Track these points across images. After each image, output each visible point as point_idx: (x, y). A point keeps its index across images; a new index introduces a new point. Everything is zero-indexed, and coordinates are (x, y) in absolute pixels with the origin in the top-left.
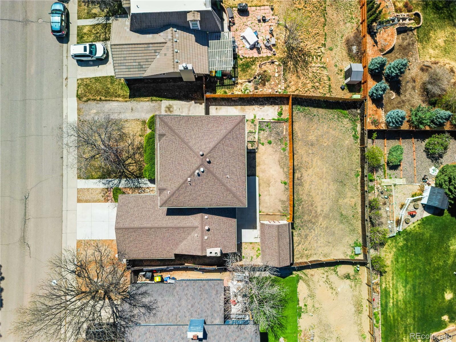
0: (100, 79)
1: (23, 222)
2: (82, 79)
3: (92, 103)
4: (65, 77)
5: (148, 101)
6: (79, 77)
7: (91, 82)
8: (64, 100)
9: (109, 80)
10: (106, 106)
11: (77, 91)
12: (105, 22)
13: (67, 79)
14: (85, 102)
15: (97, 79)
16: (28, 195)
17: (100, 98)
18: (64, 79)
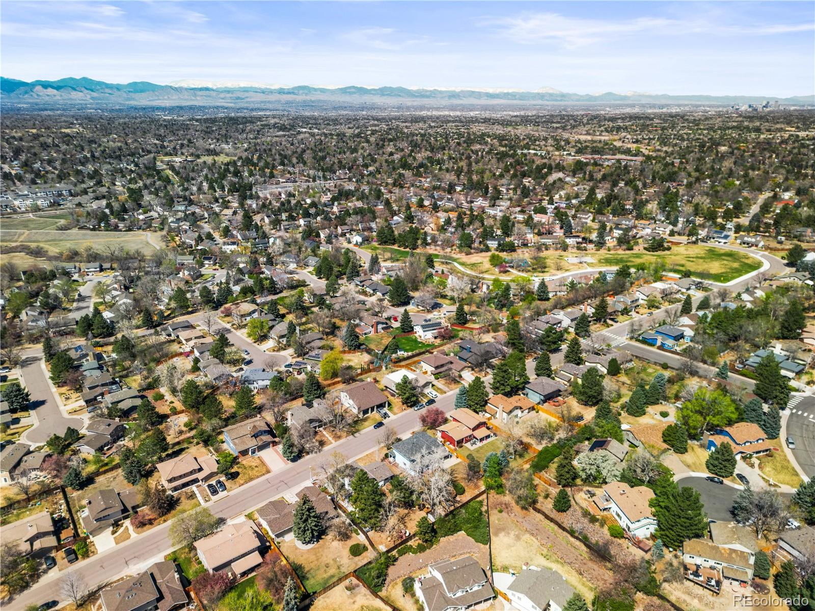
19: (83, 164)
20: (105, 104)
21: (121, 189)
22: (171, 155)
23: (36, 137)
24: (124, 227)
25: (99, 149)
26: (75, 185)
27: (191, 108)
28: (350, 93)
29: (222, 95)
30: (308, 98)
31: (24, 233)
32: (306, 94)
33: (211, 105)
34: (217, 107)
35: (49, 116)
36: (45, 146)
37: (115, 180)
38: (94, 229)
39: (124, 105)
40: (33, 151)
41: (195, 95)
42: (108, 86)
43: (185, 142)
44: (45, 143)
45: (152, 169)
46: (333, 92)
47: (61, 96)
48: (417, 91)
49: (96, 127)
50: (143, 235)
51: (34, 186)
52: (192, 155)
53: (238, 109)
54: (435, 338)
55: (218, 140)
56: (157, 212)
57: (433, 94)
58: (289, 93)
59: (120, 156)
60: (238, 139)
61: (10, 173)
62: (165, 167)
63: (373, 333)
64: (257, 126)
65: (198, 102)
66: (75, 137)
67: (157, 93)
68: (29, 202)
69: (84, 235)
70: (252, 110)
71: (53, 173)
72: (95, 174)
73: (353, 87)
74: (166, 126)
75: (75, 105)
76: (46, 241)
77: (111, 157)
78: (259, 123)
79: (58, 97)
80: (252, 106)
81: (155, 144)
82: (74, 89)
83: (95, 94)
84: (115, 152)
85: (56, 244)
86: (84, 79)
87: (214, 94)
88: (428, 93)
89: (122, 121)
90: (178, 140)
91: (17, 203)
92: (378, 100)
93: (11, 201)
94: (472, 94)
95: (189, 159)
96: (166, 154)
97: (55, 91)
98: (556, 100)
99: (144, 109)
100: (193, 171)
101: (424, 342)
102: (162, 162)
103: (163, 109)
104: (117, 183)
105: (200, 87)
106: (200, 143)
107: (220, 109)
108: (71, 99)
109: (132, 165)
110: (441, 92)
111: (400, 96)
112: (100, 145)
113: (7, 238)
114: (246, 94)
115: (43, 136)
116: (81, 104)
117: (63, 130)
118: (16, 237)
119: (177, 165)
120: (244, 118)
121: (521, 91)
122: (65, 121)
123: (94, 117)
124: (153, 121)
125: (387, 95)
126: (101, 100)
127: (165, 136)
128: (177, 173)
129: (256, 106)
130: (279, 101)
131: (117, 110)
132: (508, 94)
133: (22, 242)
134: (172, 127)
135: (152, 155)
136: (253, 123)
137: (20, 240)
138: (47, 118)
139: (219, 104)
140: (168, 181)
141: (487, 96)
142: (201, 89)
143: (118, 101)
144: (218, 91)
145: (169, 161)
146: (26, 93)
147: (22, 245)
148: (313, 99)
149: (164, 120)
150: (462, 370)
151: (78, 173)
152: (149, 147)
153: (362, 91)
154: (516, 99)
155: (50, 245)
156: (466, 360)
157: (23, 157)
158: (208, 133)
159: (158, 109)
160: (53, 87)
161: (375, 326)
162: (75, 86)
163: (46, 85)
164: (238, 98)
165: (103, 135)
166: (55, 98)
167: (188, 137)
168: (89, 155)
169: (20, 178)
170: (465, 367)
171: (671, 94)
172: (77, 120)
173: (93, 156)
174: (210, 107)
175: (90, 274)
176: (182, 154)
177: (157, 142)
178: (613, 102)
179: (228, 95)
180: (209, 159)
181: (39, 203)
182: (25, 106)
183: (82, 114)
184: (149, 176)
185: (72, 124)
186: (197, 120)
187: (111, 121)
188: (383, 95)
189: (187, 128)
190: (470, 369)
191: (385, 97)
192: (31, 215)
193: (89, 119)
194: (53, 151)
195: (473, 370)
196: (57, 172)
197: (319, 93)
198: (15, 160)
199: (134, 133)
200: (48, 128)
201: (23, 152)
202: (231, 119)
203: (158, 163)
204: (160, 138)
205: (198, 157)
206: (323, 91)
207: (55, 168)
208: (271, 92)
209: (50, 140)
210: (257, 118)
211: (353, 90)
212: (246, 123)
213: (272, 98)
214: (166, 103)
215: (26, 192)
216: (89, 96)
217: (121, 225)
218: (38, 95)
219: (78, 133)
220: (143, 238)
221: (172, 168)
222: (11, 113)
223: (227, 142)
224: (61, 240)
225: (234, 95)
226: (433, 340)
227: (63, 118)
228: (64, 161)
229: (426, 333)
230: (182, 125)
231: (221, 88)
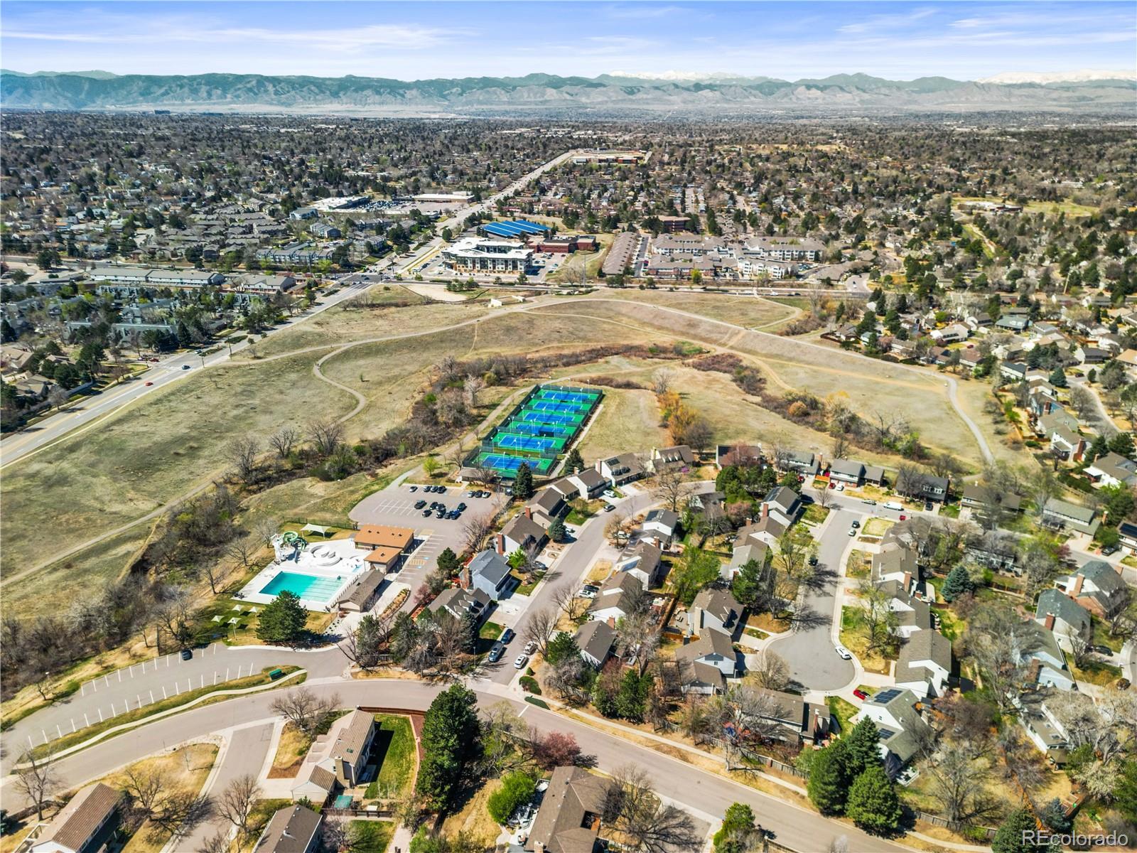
19: (840, 205)
20: (877, 109)
21: (892, 255)
22: (975, 195)
23: (786, 156)
24: (902, 351)
25: (865, 179)
26: (826, 242)
27: (1000, 115)
29: (1055, 95)
31: (739, 332)
33: (1031, 110)
34: (1043, 114)
35: (805, 125)
36: (794, 170)
37: (884, 237)
38: (846, 345)
39: (901, 110)
40: (778, 177)
41: (1010, 95)
42: (888, 84)
43: (998, 173)
44: (795, 166)
45: (946, 225)
47: (825, 99)
49: (863, 144)
50: (941, 382)
51: (769, 238)
52: (1012, 197)
53: (1081, 117)
55: (1056, 172)
56: (966, 325)
59: (894, 193)
60: (1094, 171)
61: (744, 211)
62: (965, 217)
64: (1127, 146)
65: (1013, 106)
66: (835, 159)
67: (951, 93)
68: (756, 267)
69: (831, 356)
70: (1107, 118)
71: (798, 216)
72: (856, 226)
74: (964, 143)
75: (837, 110)
76: (767, 356)
77: (880, 194)
78: (1129, 142)
79: (821, 101)
80: (1105, 111)
81: (948, 174)
82: (842, 90)
83: (866, 96)
84: (887, 186)
85: (782, 366)
86: (859, 76)
87: (1041, 92)
89: (897, 133)
90: (986, 169)
91: (741, 266)
93: (734, 261)
95: (1009, 205)
96: (969, 194)
97: (819, 93)
99: (929, 116)
100: (1022, 232)
102: (961, 207)
103: (957, 117)
104: (887, 244)
105: (1020, 82)
106: (1024, 175)
107: (1048, 117)
108: (835, 103)
109: (912, 211)
112: (866, 174)
113: (714, 336)
114: (1100, 92)
115: (794, 156)
116: (845, 110)
117: (820, 147)
118: (727, 337)
119: (989, 215)
120: (1098, 132)
122: (823, 134)
123: (861, 129)
124: (944, 135)
126: (873, 103)
127: (964, 161)
128: (992, 235)
129: (1114, 111)
131: (889, 119)
133: (732, 348)
134: (974, 146)
135: (946, 194)
136: (1117, 141)
137: (731, 343)
138: (803, 129)
139: (1046, 109)
140: (976, 249)
142: (1022, 86)
143: (893, 106)
144: (1048, 88)
145: (974, 207)
146: (786, 95)
147: (731, 356)
149: (961, 134)
151: (833, 219)
152: (939, 180)
155: (772, 366)
157: (764, 187)
158: (1036, 158)
159: (949, 116)
160: (817, 88)
162: (844, 86)
163: (809, 86)
164: (1084, 98)
165: (873, 157)
166: (817, 102)
167: (1004, 163)
168: (850, 189)
169: (754, 222)
172: (837, 132)
173: (855, 191)
174: (1031, 114)
175: (839, 485)
176: (995, 194)
177: (952, 171)
179: (1066, 94)
180: (1047, 208)
181: (771, 270)
182: (780, 112)
183: (845, 124)
184: (942, 236)
185: (832, 138)
186: (1013, 135)
187: (882, 133)
189: (998, 147)
192: (754, 290)
193: (853, 130)
194: (802, 180)
196: (802, 214)
198: (754, 190)
199: (918, 155)
200: (802, 143)
201: (766, 178)
202: (1074, 133)
203: (954, 210)
204: (957, 163)
205: (1023, 201)
207: (801, 208)
209: (801, 163)
210: (1123, 132)
212: (1103, 141)
214: (962, 107)
215: (757, 249)
216: (857, 99)
217: (897, 349)
218: (798, 98)
219: (839, 153)
220: (940, 389)
221: (980, 222)
222: (763, 121)
223: (1074, 175)
224: (790, 359)
225: (1077, 94)
227: (822, 130)
228: (815, 197)
230: (989, 142)
231: (1055, 83)
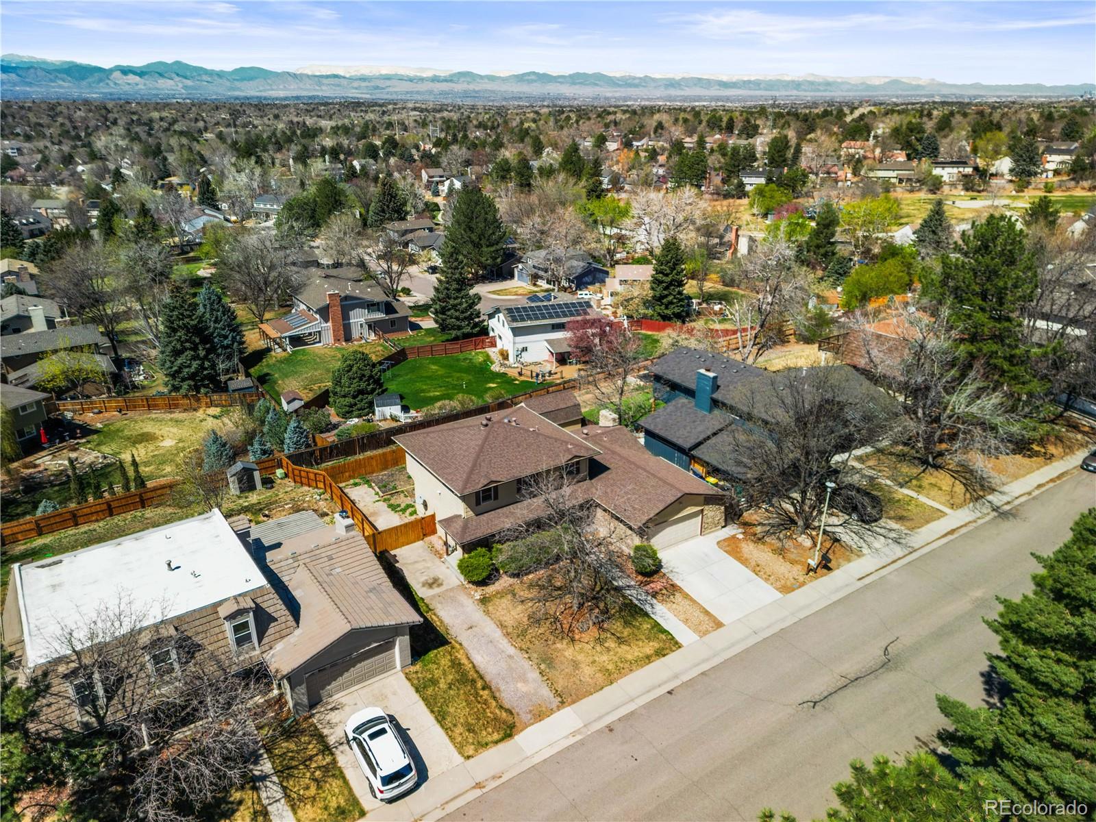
0: (436, 709)
1: (862, 681)
2: (460, 748)
3: (507, 697)
4: (478, 793)
5: (435, 614)
6: (459, 759)
7: (455, 725)
8: (537, 759)
9: (430, 691)
10: (494, 672)
11: (496, 742)
12: (275, 779)
13: (479, 786)
14: (511, 713)
15: (441, 717)
16: (805, 705)
17: (483, 689)
18: (484, 790)
20: (199, 93)
28: (530, 82)
29: (356, 84)
30: (471, 87)
32: (468, 83)
41: (320, 84)
42: (211, 73)
46: (504, 80)
47: (145, 85)
48: (622, 79)
54: (562, 359)
57: (645, 81)
58: (446, 80)
63: (328, 338)
67: (269, 81)
73: (534, 73)
79: (141, 87)
82: (161, 75)
83: (189, 83)
86: (178, 63)
87: (346, 82)
88: (637, 81)
92: (567, 91)
94: (699, 81)
97: (137, 79)
98: (819, 90)
101: (513, 373)
105: (327, 74)
108: (158, 88)
110: (654, 80)
111: (597, 85)
114: (388, 83)
121: (769, 78)
125: (579, 83)
126: (196, 89)
130: (431, 92)
132: (749, 82)
141: (719, 85)
142: (327, 77)
143: (215, 91)
144: (350, 79)
146: (101, 80)
148: (477, 89)
150: (662, 519)
153: (544, 78)
154: (760, 89)
156: (686, 454)
160: (135, 74)
161: (336, 311)
162: (163, 72)
163: (126, 71)
164: (377, 88)
166: (137, 88)
170: (685, 500)
171: (984, 83)
178: (900, 93)
179: (364, 84)
182: (97, 96)
188: (574, 84)
190: (715, 513)
191: (577, 87)
195: (732, 515)
197: (486, 81)
206: (491, 78)
208: (422, 79)
211: (533, 77)
213: (422, 87)
216: (180, 85)
218: (115, 84)
225: (372, 84)
226: (552, 366)
229: (523, 340)
